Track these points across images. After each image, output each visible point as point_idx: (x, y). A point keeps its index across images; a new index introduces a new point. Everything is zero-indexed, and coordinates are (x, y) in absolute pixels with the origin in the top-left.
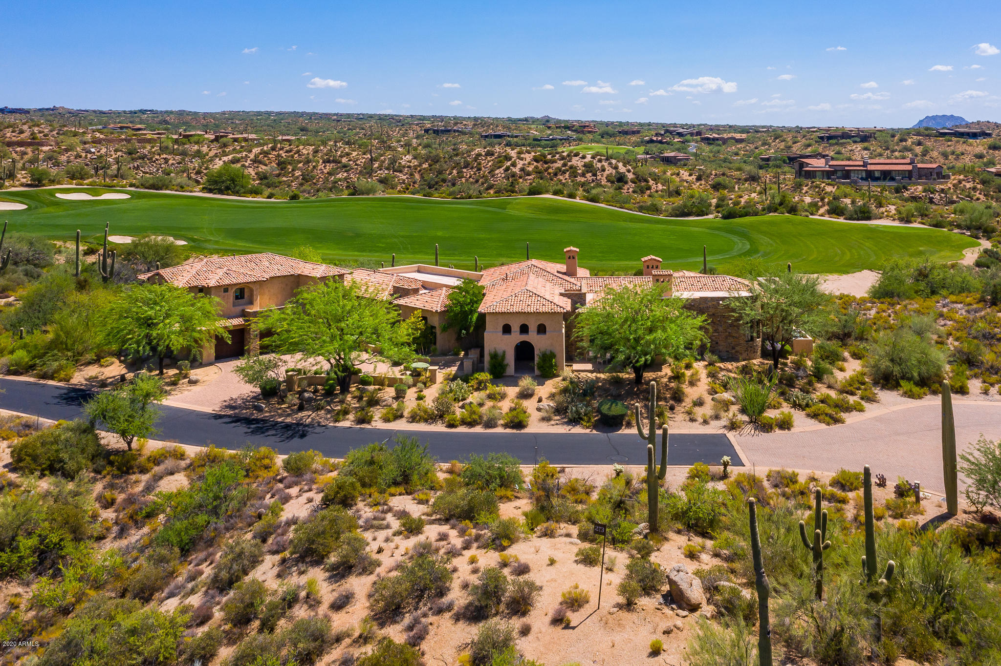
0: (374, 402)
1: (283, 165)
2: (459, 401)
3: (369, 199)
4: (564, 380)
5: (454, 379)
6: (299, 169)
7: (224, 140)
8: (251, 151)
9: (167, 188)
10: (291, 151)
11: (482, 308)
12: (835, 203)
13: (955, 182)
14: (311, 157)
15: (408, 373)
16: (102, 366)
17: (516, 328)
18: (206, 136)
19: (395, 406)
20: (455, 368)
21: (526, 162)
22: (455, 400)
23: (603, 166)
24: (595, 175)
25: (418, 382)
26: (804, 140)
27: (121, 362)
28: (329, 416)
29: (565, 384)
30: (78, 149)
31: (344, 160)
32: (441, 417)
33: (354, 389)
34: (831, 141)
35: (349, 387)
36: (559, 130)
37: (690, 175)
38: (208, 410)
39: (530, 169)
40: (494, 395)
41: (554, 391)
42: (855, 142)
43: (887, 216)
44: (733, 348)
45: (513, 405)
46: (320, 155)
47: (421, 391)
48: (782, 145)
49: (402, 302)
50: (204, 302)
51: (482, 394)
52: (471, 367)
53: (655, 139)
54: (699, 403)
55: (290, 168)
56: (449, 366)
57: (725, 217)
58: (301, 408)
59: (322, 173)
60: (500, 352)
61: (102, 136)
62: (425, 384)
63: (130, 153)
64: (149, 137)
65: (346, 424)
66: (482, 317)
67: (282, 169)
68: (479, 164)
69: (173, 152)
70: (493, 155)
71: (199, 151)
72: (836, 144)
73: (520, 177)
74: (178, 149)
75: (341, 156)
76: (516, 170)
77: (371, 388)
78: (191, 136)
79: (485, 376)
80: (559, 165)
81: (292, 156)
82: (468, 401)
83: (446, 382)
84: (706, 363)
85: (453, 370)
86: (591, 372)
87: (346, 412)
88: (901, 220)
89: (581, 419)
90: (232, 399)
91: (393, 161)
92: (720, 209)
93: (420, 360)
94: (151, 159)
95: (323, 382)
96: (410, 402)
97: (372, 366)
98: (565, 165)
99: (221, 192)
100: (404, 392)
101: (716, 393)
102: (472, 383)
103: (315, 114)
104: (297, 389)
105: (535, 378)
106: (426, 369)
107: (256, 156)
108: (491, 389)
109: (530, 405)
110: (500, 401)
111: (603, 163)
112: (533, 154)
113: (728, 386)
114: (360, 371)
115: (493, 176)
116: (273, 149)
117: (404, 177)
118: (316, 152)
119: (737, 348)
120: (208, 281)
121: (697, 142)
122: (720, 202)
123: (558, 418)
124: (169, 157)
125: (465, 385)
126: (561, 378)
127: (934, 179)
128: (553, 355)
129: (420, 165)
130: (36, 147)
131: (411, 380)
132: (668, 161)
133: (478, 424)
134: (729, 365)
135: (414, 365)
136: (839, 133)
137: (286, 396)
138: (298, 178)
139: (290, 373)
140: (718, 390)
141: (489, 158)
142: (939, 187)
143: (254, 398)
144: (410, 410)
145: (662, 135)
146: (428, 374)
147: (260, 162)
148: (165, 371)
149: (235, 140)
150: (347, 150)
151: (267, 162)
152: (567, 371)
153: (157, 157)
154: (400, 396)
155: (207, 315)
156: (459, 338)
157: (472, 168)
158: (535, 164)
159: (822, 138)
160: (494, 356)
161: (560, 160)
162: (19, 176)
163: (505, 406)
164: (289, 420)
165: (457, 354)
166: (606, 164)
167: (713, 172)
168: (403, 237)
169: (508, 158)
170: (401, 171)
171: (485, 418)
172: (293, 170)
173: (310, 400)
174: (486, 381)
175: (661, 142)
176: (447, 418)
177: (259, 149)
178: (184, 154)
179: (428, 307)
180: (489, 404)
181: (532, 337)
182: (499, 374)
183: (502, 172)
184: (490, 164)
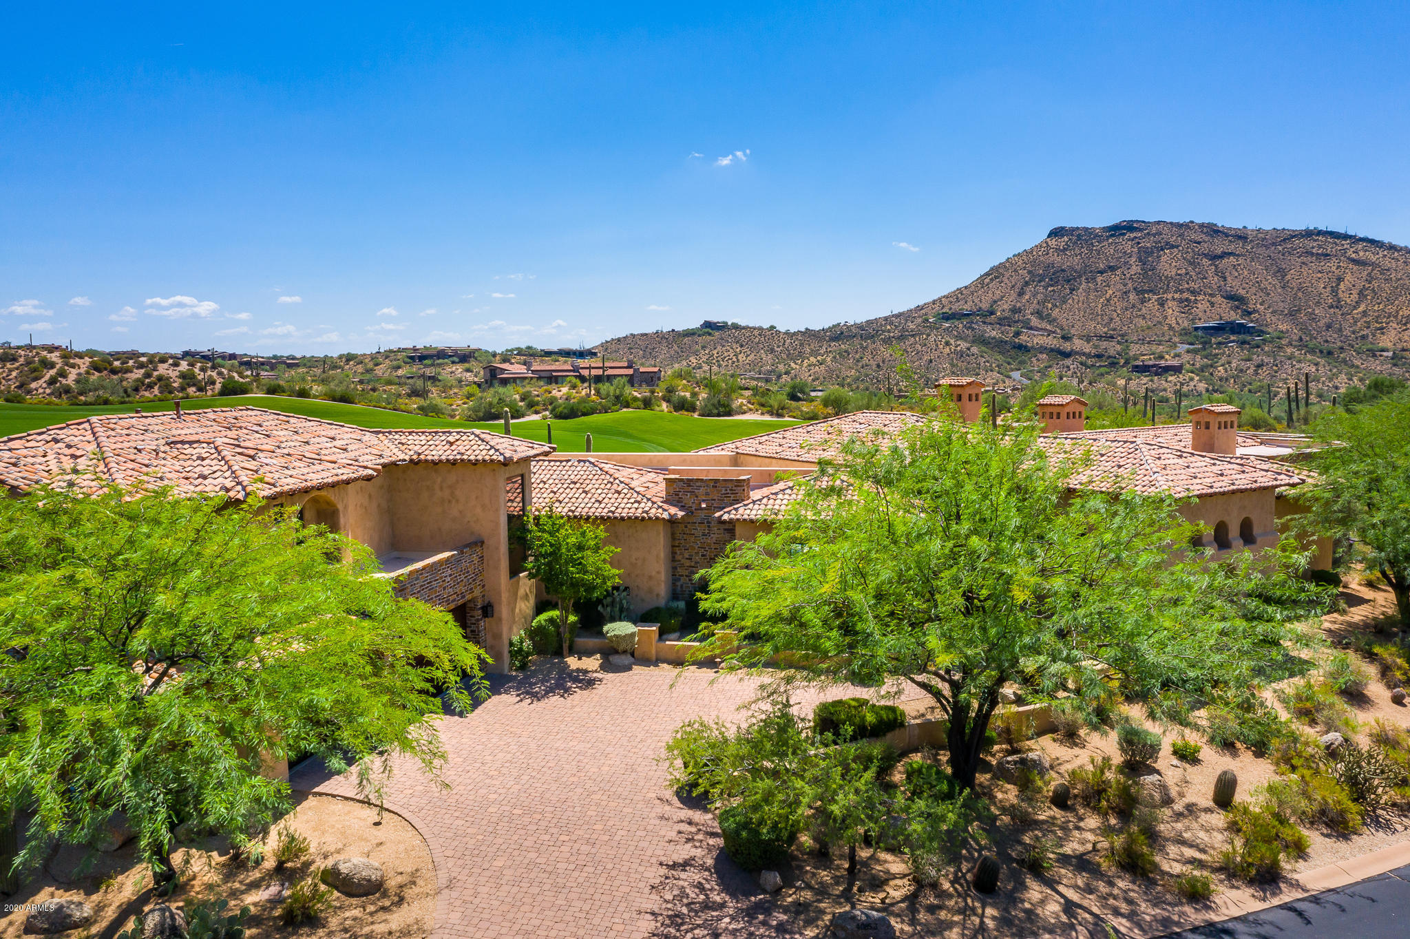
21: (82, 371)
23: (210, 377)
26: (387, 361)
34: (426, 362)
39: (92, 380)
42: (453, 362)
48: (360, 369)
57: (562, 417)
72: (433, 365)
73: (80, 393)
76: (70, 382)
80: (139, 376)
88: (770, 413)
98: (148, 375)
111: (210, 373)
112: (89, 359)
136: (435, 352)
159: (412, 358)
169: (47, 364)
183: (44, 385)
184: (14, 374)
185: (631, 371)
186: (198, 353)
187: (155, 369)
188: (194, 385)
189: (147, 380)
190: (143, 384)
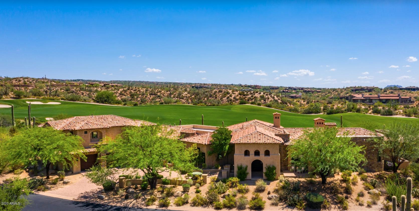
0: (170, 194)
1: (133, 96)
2: (221, 193)
3: (168, 105)
4: (281, 182)
5: (217, 181)
6: (140, 97)
7: (108, 86)
8: (119, 90)
9: (78, 101)
10: (136, 90)
11: (232, 141)
12: (376, 108)
13: (417, 104)
14: (145, 93)
15: (190, 178)
16: (15, 174)
17: (252, 152)
18: (100, 84)
19: (183, 197)
20: (217, 175)
21: (236, 95)
22: (219, 193)
23: (268, 97)
24: (265, 100)
25: (196, 183)
26: (345, 91)
27: (27, 172)
28: (143, 202)
29: (282, 184)
30: (44, 88)
31: (159, 94)
32: (211, 203)
33: (158, 187)
34: (356, 92)
35: (155, 185)
36: (246, 87)
37: (304, 102)
38: (71, 199)
39: (238, 98)
40: (242, 190)
41: (277, 188)
42: (366, 92)
43: (400, 114)
44: (371, 165)
45: (254, 196)
46: (148, 92)
47: (198, 188)
48: (336, 93)
49: (186, 140)
50: (72, 139)
51: (235, 190)
52: (226, 175)
53: (285, 91)
54: (361, 195)
55: (136, 97)
56: (213, 175)
57: (328, 114)
58: (127, 198)
59: (149, 99)
60: (244, 166)
61: (55, 83)
62: (200, 184)
63: (67, 90)
64: (75, 84)
65: (153, 207)
66: (232, 146)
67: (132, 98)
68: (216, 96)
69: (85, 90)
70: (222, 92)
71: (97, 90)
72: (359, 93)
73: (234, 101)
74: (88, 89)
75: (157, 92)
76: (232, 98)
77: (169, 186)
78: (93, 84)
79: (235, 179)
80: (250, 97)
81: (137, 92)
82: (227, 193)
83: (212, 183)
84: (358, 173)
85: (216, 176)
86: (295, 177)
87: (154, 200)
88: (406, 115)
89: (296, 204)
90: (87, 192)
91: (180, 94)
92: (325, 111)
93: (197, 171)
94: (76, 93)
95: (141, 183)
96: (192, 195)
97: (168, 173)
98: (252, 96)
99: (103, 103)
100: (188, 188)
101: (370, 189)
102: (228, 183)
103: (148, 82)
104: (125, 187)
105: (265, 180)
106: (200, 176)
107: (121, 92)
108: (239, 187)
109: (263, 196)
110: (245, 194)
111: (268, 96)
112: (239, 92)
113: (375, 186)
114: (162, 177)
115: (222, 100)
116: (128, 89)
117: (185, 101)
118: (147, 90)
119: (373, 165)
120: (75, 127)
121: (302, 92)
122: (325, 108)
123: (281, 204)
124: (84, 92)
125: (224, 185)
126: (278, 181)
127: (408, 103)
128: (274, 168)
129: (191, 96)
130: (26, 87)
131: (192, 182)
132: (292, 97)
133: (234, 207)
134: (369, 174)
135: (194, 173)
136: (360, 88)
137: (118, 191)
138: (139, 101)
139: (121, 178)
140: (370, 188)
141: (220, 93)
142: (411, 106)
143: (100, 192)
144: (192, 199)
145: (287, 89)
146: (202, 178)
147: (123, 95)
148: (50, 177)
149: (113, 86)
150: (160, 90)
151: (126, 95)
152: (281, 177)
153: (79, 92)
154: (186, 190)
155: (73, 145)
156: (218, 159)
157: (213, 97)
158: (240, 96)
159: (353, 90)
160: (240, 168)
161: (250, 94)
162: (10, 94)
163: (249, 196)
164: (118, 205)
165: (217, 168)
166: (269, 96)
167: (314, 101)
168: (185, 120)
169: (228, 93)
170: (183, 99)
171: (238, 204)
172: (137, 98)
173: (133, 193)
174: (236, 182)
175: (287, 92)
176: (215, 204)
177: (122, 89)
178: (90, 91)
179: (200, 142)
180: (239, 195)
181: (262, 158)
182: (243, 178)
183: (226, 99)
184: (221, 96)
185: (398, 98)
186: (293, 88)
187: (254, 95)
188: (263, 99)
189: (252, 98)
190: (250, 99)
